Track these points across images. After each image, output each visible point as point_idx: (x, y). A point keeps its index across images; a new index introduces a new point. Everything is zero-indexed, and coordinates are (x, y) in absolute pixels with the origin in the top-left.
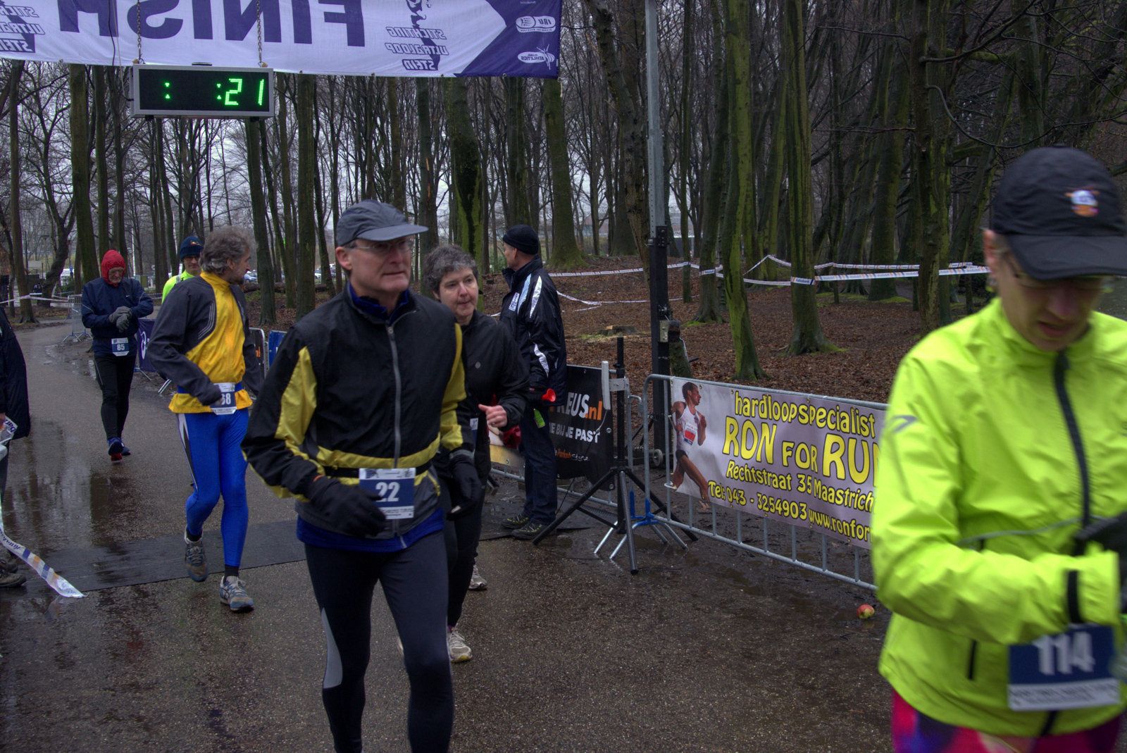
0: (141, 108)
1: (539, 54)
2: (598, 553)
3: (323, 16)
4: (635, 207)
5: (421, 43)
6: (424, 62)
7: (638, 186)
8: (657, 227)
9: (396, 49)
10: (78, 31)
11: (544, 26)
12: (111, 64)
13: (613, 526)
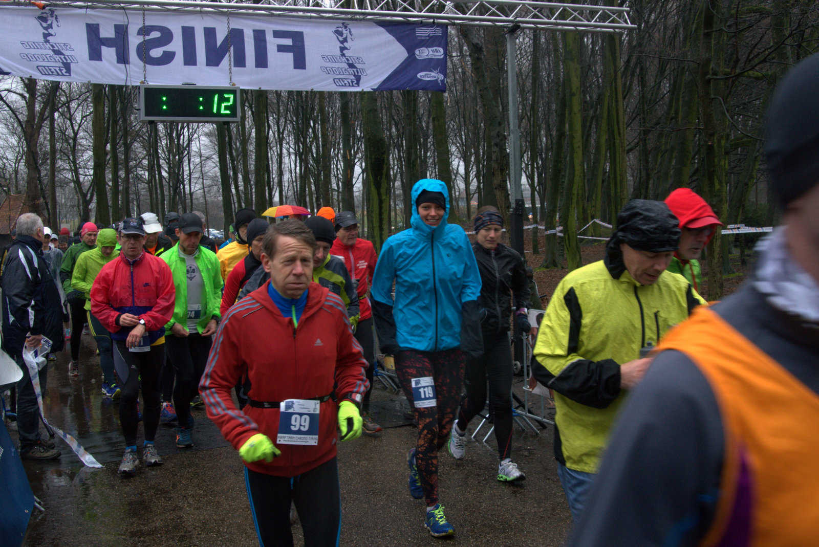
0: (147, 115)
1: (433, 74)
2: (474, 437)
3: (276, 48)
4: (500, 186)
5: (347, 66)
6: (350, 81)
7: (502, 170)
8: (516, 200)
9: (328, 71)
10: (101, 60)
11: (435, 54)
12: (123, 84)
13: (485, 417)
